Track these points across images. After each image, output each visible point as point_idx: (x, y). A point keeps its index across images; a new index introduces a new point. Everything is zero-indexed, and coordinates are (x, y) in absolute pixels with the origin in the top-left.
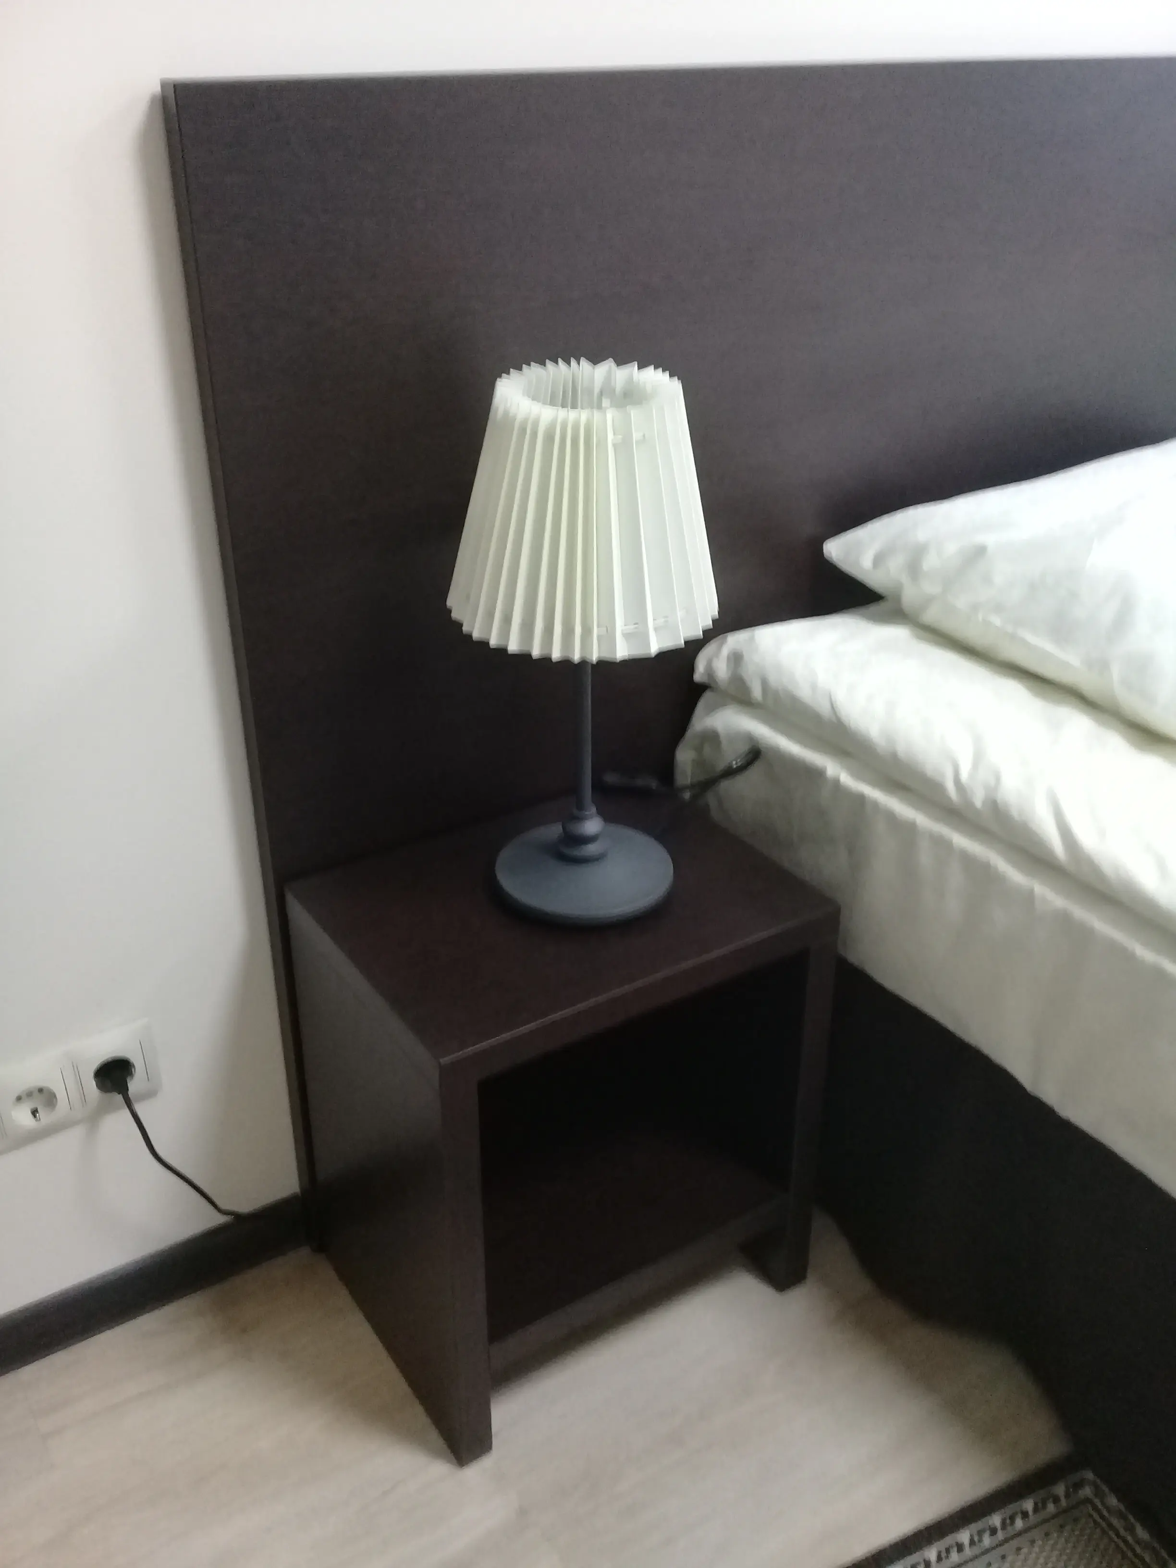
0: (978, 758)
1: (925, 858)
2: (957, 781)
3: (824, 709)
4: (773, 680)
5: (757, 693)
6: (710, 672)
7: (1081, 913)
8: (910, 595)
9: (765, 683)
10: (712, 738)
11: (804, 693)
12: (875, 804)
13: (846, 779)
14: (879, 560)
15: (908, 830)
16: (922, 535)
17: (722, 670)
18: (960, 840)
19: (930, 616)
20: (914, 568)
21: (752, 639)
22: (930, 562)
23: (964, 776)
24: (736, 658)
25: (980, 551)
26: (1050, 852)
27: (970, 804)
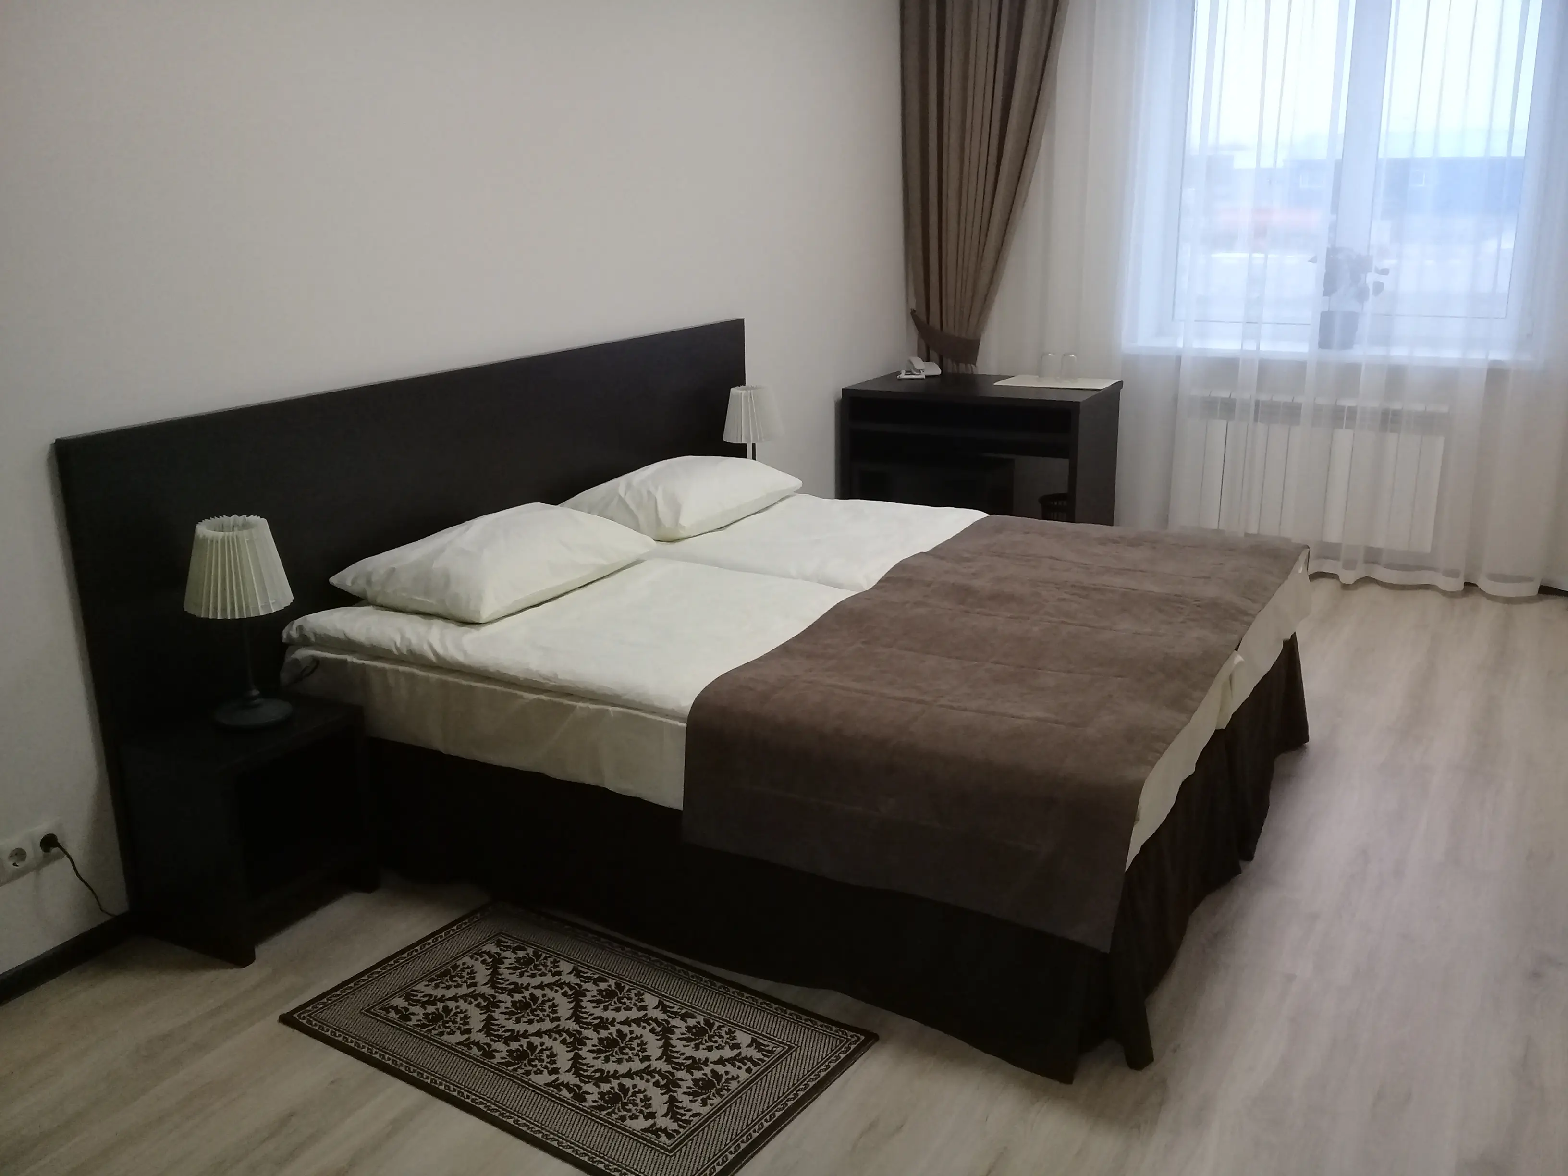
0: (403, 637)
1: (391, 681)
2: (397, 649)
3: (342, 637)
4: (318, 631)
5: (313, 639)
6: (289, 636)
7: (445, 677)
8: (370, 594)
9: (315, 634)
10: (296, 661)
11: (332, 633)
12: (368, 666)
13: (355, 660)
14: (353, 583)
15: (383, 671)
16: (369, 569)
17: (294, 634)
18: (401, 668)
19: (379, 600)
20: (369, 582)
21: (306, 619)
22: (374, 578)
23: (398, 644)
24: (300, 628)
25: (394, 570)
26: (432, 661)
27: (403, 654)
